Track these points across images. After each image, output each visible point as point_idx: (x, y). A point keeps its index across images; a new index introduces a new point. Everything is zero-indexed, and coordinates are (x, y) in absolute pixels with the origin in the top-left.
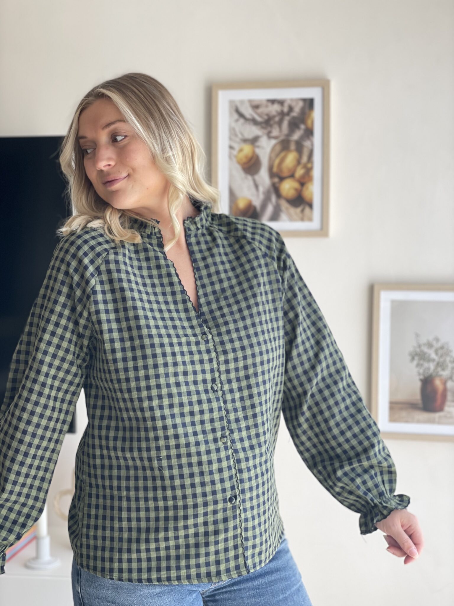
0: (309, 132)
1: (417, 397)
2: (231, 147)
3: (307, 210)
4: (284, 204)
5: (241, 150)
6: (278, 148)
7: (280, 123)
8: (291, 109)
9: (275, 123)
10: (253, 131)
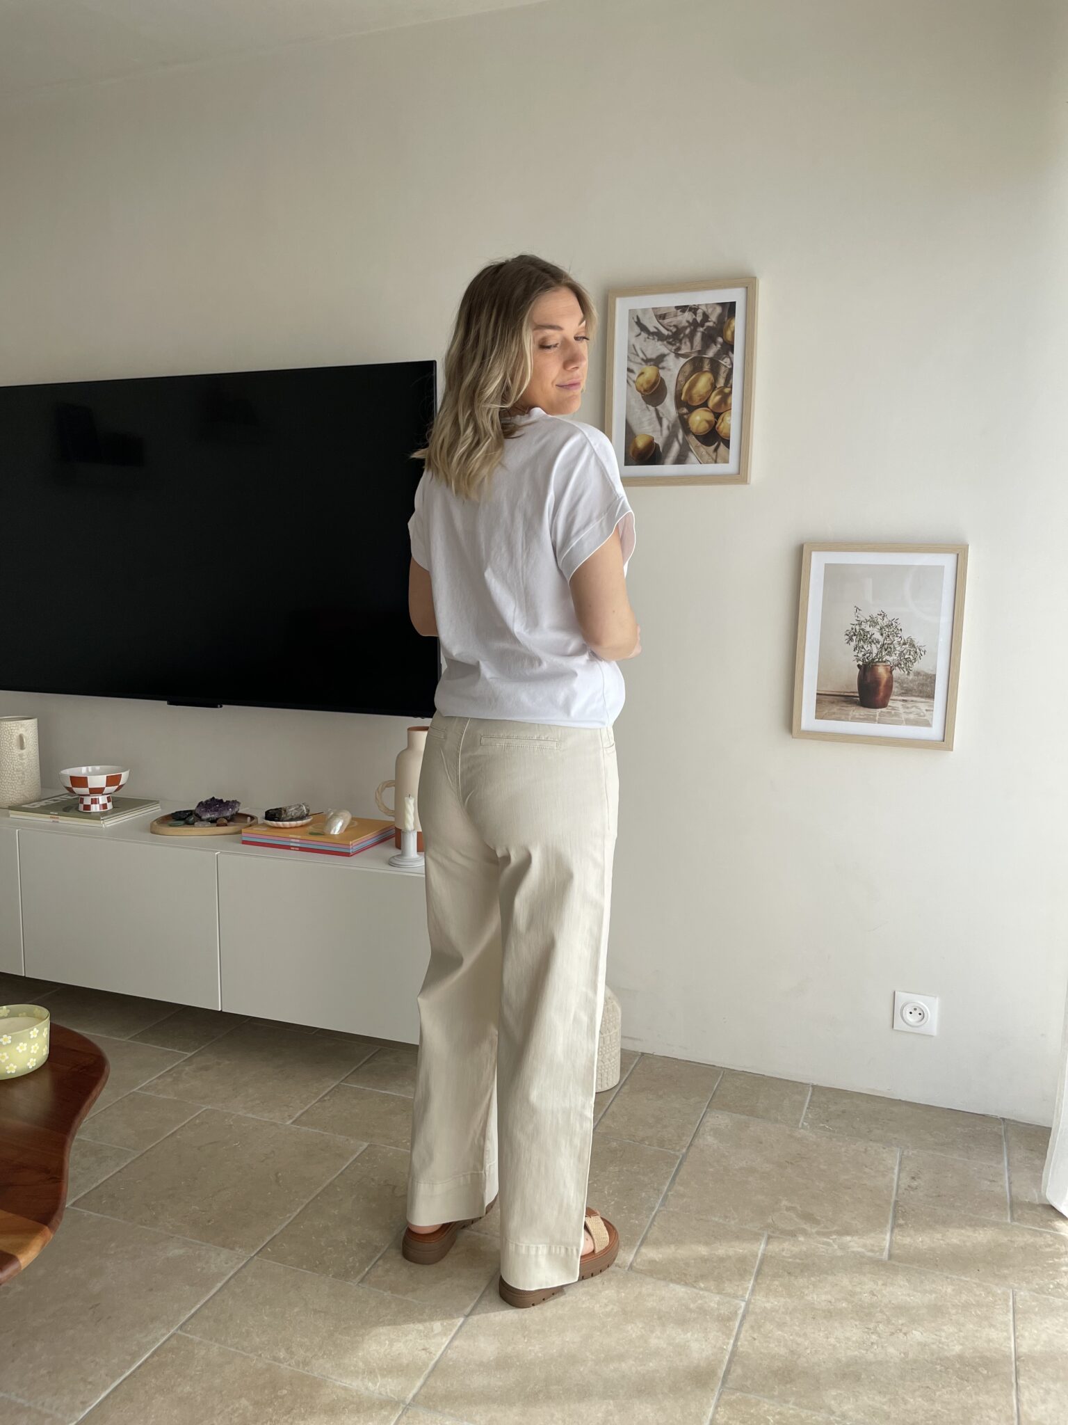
0: (729, 347)
1: (856, 689)
2: (629, 370)
3: (722, 447)
4: (693, 442)
5: (642, 373)
6: (688, 369)
7: (691, 337)
8: (706, 317)
9: (685, 336)
10: (656, 348)
